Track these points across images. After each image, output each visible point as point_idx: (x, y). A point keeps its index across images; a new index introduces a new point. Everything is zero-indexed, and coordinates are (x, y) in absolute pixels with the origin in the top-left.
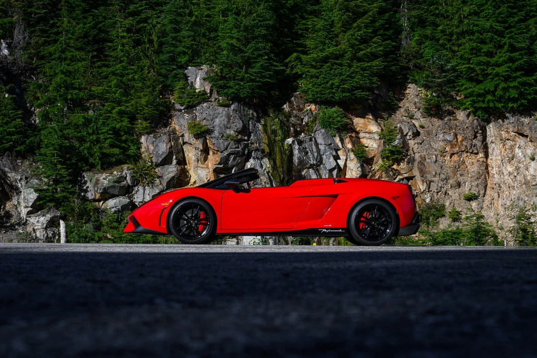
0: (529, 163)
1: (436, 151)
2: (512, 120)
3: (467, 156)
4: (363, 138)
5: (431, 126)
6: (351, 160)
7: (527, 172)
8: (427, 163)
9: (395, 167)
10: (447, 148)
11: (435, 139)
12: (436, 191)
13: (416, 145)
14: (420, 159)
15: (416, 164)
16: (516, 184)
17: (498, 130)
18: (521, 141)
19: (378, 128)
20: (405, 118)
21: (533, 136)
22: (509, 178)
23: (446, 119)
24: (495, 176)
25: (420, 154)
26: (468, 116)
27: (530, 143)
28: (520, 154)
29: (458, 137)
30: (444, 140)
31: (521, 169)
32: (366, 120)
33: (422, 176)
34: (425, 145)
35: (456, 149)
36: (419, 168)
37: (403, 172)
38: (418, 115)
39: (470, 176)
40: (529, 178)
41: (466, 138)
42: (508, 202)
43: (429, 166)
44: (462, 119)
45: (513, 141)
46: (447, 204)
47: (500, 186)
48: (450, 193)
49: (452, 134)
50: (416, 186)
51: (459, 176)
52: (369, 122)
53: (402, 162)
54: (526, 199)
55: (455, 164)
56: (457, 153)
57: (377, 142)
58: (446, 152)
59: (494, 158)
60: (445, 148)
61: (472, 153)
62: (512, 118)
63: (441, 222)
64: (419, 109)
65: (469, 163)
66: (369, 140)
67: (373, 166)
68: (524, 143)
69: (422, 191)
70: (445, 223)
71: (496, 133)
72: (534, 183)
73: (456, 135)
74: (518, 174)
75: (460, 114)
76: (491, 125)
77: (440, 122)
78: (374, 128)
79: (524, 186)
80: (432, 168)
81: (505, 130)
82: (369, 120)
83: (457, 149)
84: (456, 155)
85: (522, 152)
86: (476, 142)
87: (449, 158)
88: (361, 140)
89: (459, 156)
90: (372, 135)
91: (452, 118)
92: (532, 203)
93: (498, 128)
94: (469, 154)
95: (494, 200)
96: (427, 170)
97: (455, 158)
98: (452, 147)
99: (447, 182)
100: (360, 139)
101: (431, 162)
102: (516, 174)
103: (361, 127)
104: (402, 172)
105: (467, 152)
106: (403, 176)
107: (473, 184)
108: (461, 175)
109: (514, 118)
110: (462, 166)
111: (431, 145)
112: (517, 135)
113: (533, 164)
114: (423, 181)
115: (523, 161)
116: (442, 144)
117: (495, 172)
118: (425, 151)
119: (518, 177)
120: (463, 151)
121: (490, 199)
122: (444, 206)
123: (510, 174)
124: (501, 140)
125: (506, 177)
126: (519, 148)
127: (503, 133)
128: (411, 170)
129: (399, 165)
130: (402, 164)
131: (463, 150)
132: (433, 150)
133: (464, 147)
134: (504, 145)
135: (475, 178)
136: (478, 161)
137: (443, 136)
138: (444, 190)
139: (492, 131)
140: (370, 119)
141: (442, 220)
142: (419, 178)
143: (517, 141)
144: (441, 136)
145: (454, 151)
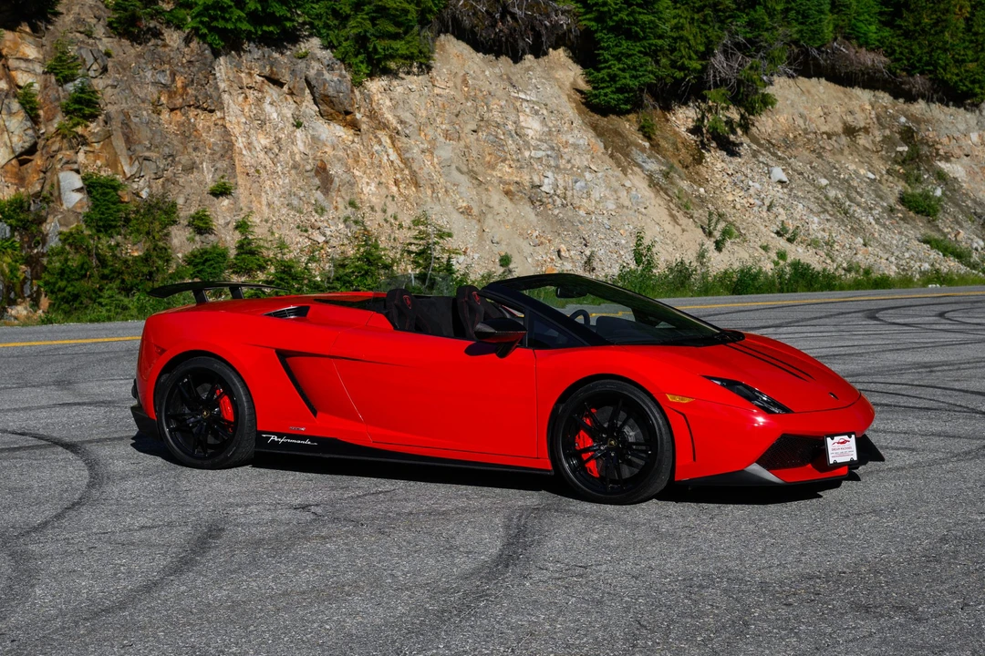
0: (294, 132)
1: (143, 102)
2: (257, 53)
3: (197, 115)
4: (16, 69)
5: (121, 53)
6: (10, 114)
7: (294, 147)
8: (136, 124)
9: (80, 130)
10: (162, 98)
11: (138, 79)
12: (153, 176)
13: (109, 89)
14: (121, 117)
15: (116, 125)
16: (280, 168)
17: (235, 69)
18: (272, 92)
19: (39, 52)
20: (78, 34)
21: (297, 85)
22: (266, 157)
23: (150, 44)
24: (244, 152)
25: (116, 107)
26: (187, 41)
27: (288, 96)
28: (275, 115)
29: (177, 78)
30: (155, 83)
31: (282, 142)
32: (17, 34)
33: (129, 149)
34: (124, 90)
35: (179, 101)
36: (124, 134)
37: (94, 140)
38: (100, 31)
39: (209, 151)
40: (298, 158)
41: (192, 81)
42: (275, 199)
43: (138, 130)
44: (176, 46)
45: (260, 91)
46: (180, 201)
47: (257, 171)
48: (181, 181)
49: (168, 72)
50: (117, 167)
51: (190, 150)
52: (22, 38)
53: (91, 122)
54: (302, 194)
55: (183, 128)
56: (181, 109)
57: (39, 78)
58: (161, 105)
59: (234, 120)
60: (159, 98)
61: (205, 109)
62: (256, 50)
63: (173, 233)
64: (99, 20)
65: (203, 128)
66: (25, 74)
67: (42, 126)
68: (276, 95)
69: (128, 175)
70: (180, 235)
71: (231, 75)
72: (308, 167)
73: (173, 74)
74: (280, 150)
75: (172, 35)
76: (222, 60)
77: (139, 48)
78: (31, 52)
79: (293, 172)
80: (144, 135)
81: (247, 71)
82: (24, 35)
83: (181, 100)
84: (178, 112)
85: (277, 112)
86: (211, 90)
87: (167, 116)
88: (13, 73)
89: (183, 115)
90: (30, 66)
91: (160, 42)
92: (313, 202)
93: (235, 66)
94: (199, 111)
95: (253, 196)
96: (135, 137)
97: (178, 117)
98: (170, 97)
99: (172, 161)
100: (9, 70)
101: (142, 123)
102: (277, 151)
103: (9, 47)
104: (91, 139)
105: (197, 107)
106: (91, 146)
107: (218, 165)
108: (195, 149)
109: (260, 52)
110: (195, 133)
111: (131, 89)
112: (266, 81)
113: (299, 133)
114: (131, 158)
115: (282, 128)
116: (150, 88)
117: (241, 145)
118: (124, 101)
119: (281, 155)
120: (190, 106)
121: (247, 193)
122: (174, 205)
123: (267, 150)
124: (241, 88)
125: (262, 155)
126: (271, 104)
127: (243, 75)
128: (110, 136)
129: (87, 126)
130: (92, 125)
131: (192, 103)
132: (139, 100)
133: (194, 98)
134: (246, 97)
135: (219, 154)
136: (216, 125)
137: (153, 75)
138: (167, 174)
139: (223, 71)
140: (26, 33)
141: (174, 230)
142: (125, 151)
143: (267, 92)
144: (149, 74)
145: (175, 105)
